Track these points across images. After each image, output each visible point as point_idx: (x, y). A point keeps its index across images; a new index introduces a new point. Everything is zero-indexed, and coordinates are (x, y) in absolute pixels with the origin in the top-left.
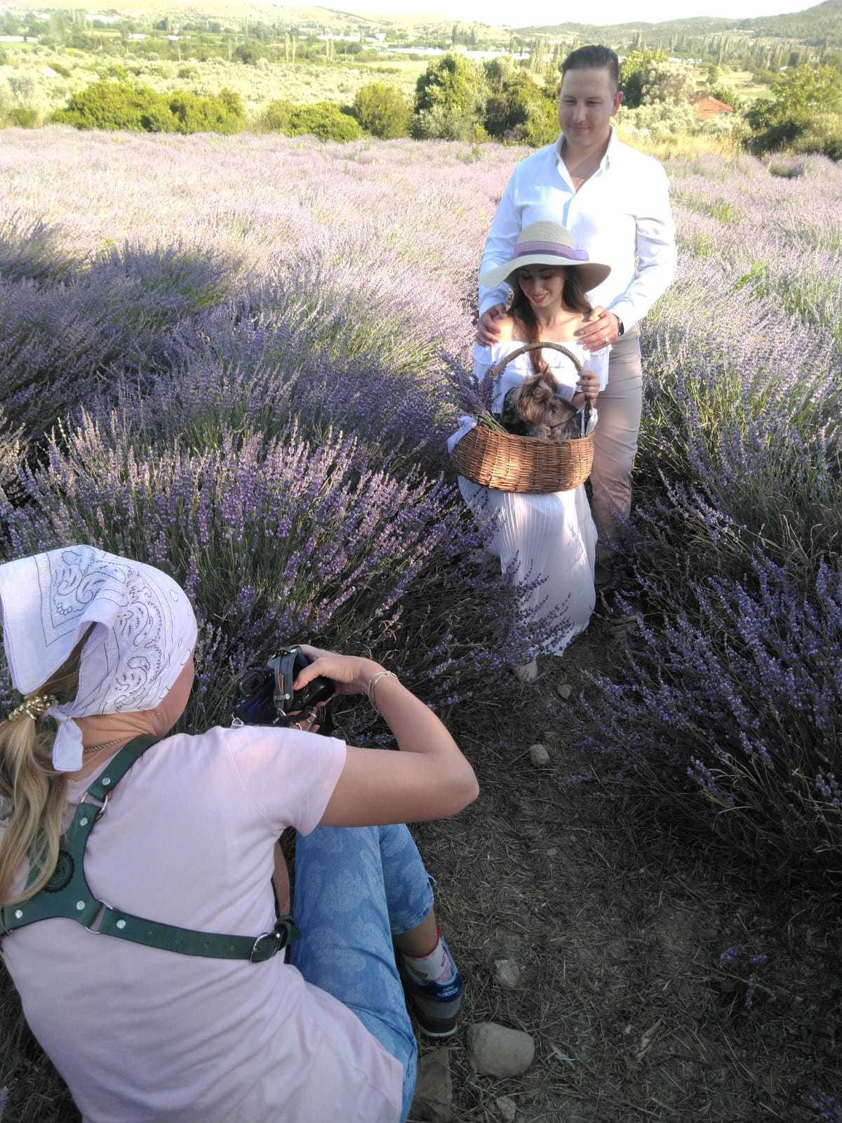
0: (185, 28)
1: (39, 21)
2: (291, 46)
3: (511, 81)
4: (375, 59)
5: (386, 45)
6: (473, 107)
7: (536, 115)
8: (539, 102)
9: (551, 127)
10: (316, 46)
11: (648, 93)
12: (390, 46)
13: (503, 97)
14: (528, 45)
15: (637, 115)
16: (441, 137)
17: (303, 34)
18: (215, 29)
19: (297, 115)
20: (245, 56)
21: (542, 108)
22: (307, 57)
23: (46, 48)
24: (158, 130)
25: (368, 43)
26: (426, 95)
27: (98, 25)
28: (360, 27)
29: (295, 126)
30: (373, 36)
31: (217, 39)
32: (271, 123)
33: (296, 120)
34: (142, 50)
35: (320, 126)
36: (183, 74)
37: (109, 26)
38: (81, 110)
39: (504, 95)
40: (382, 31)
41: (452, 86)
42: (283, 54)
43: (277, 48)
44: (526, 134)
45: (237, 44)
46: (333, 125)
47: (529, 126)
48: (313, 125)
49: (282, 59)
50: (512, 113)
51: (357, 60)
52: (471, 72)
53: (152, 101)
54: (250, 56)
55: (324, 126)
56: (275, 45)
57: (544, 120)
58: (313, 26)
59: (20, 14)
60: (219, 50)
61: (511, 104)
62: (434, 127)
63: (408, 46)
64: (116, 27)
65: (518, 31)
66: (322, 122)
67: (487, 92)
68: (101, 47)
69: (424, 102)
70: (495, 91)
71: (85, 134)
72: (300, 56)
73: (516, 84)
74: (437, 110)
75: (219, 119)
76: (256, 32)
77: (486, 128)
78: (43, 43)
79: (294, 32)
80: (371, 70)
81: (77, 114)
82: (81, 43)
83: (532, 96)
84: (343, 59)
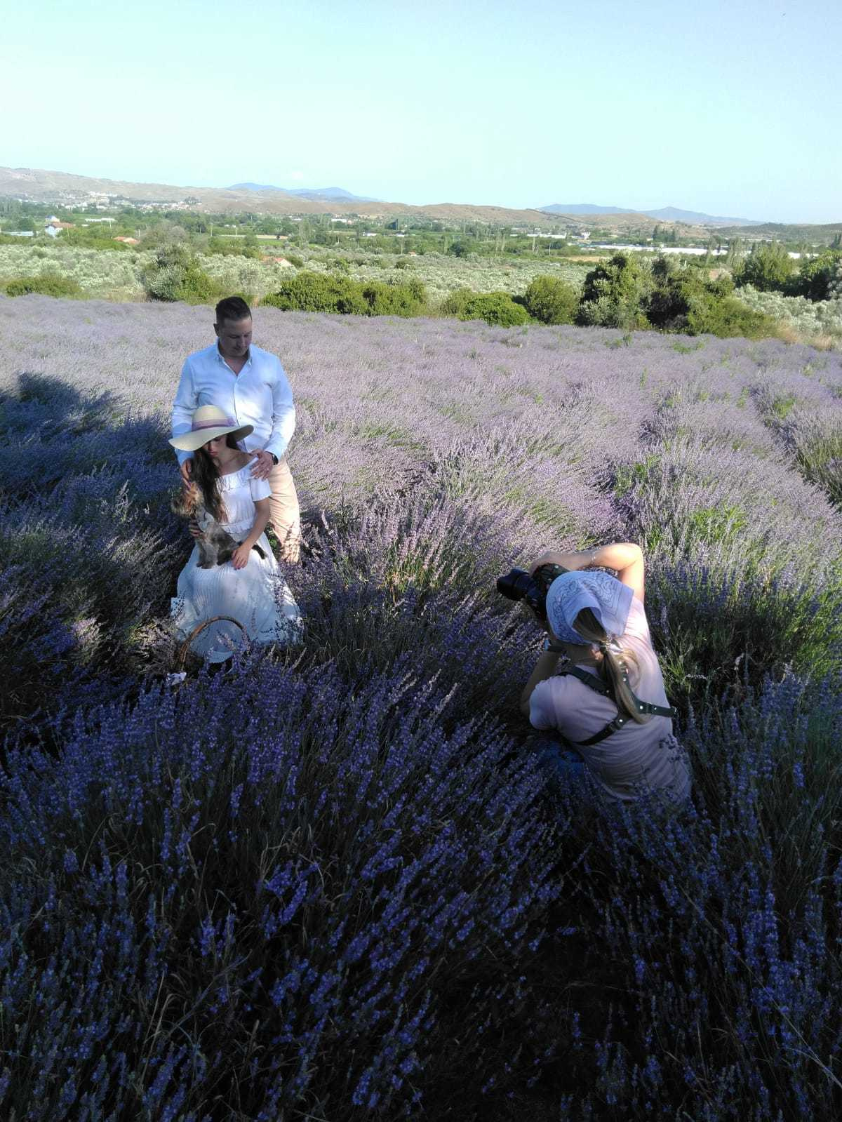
0: (412, 228)
1: (291, 224)
2: (502, 243)
3: (676, 278)
4: (576, 254)
5: (589, 242)
6: (637, 300)
7: (697, 307)
8: (701, 296)
9: (712, 318)
10: (525, 243)
11: (834, 287)
12: (593, 243)
13: (666, 291)
14: (727, 243)
15: (819, 309)
16: (604, 324)
17: (515, 232)
18: (437, 228)
19: (473, 303)
20: (458, 251)
21: (704, 301)
22: (515, 252)
23: (292, 244)
24: (350, 312)
25: (573, 241)
26: (593, 287)
27: (339, 226)
28: (568, 227)
29: (469, 312)
30: (578, 234)
31: (437, 236)
32: (450, 308)
33: (471, 307)
34: (371, 246)
35: (491, 312)
36: (399, 265)
37: (349, 226)
38: (289, 294)
39: (668, 289)
40: (587, 230)
41: (618, 280)
42: (493, 249)
43: (488, 244)
44: (686, 324)
45: (454, 241)
46: (503, 312)
47: (691, 317)
48: (485, 311)
49: (492, 253)
50: (674, 304)
51: (560, 254)
52: (638, 269)
53: (348, 289)
54: (463, 250)
55: (495, 312)
56: (488, 241)
57: (706, 311)
58: (525, 226)
59: (278, 218)
60: (438, 245)
61: (674, 296)
62: (599, 317)
63: (610, 243)
64: (354, 227)
65: (719, 230)
66: (494, 308)
67: (653, 287)
68: (337, 244)
69: (591, 294)
70: (660, 285)
71: (287, 313)
72: (509, 251)
73: (680, 280)
74: (604, 301)
75: (403, 305)
76: (471, 230)
77: (648, 318)
78: (291, 240)
79: (506, 231)
80: (571, 262)
81: (284, 297)
82: (321, 239)
83: (695, 291)
84: (547, 254)
